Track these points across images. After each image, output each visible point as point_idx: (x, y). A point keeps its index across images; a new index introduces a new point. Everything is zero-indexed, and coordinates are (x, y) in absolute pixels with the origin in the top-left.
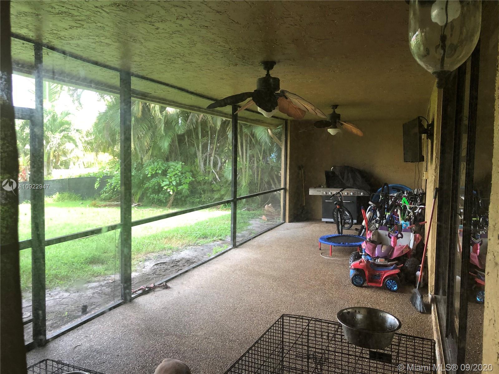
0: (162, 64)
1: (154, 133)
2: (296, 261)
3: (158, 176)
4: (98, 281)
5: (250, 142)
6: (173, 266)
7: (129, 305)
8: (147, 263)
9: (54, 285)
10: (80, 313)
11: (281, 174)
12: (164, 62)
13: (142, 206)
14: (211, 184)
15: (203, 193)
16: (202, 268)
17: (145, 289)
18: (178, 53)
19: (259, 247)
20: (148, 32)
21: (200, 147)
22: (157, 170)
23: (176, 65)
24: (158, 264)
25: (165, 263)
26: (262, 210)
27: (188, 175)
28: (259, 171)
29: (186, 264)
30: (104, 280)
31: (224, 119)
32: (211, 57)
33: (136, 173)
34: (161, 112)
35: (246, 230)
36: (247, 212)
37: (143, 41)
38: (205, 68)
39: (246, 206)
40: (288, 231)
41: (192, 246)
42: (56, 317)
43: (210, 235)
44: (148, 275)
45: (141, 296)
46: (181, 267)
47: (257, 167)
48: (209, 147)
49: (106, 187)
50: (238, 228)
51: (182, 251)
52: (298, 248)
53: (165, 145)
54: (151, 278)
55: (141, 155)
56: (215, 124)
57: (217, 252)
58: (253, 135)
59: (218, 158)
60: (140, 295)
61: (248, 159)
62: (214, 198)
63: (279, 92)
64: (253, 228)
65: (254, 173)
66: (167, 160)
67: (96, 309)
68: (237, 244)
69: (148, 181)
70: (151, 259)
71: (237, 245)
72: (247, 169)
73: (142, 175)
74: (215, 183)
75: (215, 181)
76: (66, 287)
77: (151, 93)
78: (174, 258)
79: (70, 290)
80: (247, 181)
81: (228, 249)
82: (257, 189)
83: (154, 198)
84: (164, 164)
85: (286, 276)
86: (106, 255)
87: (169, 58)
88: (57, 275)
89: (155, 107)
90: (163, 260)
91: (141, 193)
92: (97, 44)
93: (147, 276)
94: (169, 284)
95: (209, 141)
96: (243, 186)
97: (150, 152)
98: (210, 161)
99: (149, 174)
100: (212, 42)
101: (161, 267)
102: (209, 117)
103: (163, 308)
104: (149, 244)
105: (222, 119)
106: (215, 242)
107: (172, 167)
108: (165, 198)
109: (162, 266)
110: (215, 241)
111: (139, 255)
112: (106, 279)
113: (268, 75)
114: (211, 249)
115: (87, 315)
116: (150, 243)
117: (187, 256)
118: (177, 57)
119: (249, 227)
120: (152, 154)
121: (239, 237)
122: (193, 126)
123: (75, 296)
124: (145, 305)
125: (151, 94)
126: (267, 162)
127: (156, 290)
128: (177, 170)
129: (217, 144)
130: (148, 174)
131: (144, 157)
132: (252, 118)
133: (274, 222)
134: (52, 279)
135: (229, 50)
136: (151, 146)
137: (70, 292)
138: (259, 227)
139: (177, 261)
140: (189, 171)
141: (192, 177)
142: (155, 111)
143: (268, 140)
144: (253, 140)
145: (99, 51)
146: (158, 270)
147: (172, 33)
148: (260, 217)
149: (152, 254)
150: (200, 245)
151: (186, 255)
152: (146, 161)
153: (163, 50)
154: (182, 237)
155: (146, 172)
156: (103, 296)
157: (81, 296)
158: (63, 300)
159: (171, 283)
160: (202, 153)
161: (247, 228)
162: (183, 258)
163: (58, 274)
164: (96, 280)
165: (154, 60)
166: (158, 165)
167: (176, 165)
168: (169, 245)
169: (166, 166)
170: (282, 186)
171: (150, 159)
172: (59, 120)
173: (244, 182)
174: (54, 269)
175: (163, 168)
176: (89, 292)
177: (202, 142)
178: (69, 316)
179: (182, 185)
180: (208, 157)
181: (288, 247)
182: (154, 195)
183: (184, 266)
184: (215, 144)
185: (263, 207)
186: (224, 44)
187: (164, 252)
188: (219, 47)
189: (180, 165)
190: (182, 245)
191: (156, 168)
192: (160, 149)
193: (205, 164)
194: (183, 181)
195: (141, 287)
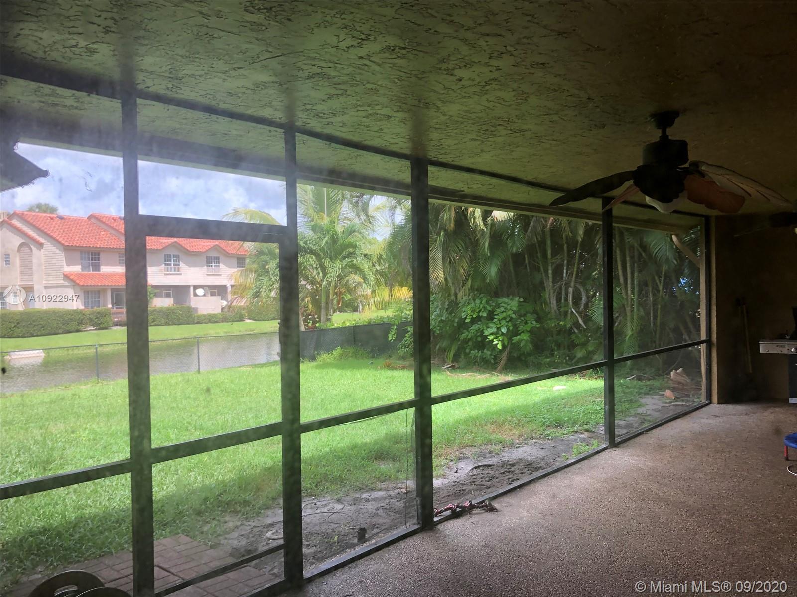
0: (475, 140)
1: (474, 252)
2: (735, 480)
3: (481, 321)
4: (386, 489)
5: (639, 260)
6: (504, 473)
7: (429, 534)
8: (461, 465)
9: (323, 490)
10: (356, 541)
11: (699, 315)
12: (477, 136)
13: (459, 368)
14: (570, 332)
15: (556, 348)
16: (552, 481)
17: (456, 510)
18: (499, 118)
19: (661, 447)
20: (445, 88)
21: (550, 272)
22: (480, 311)
23: (500, 140)
24: (479, 466)
25: (491, 465)
26: (666, 380)
27: (530, 318)
28: (657, 310)
29: (525, 470)
30: (395, 488)
31: (590, 223)
32: (555, 118)
33: (448, 318)
34: (484, 219)
35: (635, 415)
36: (635, 382)
37: (440, 104)
38: (547, 138)
39: (635, 372)
40: (718, 420)
41: (536, 439)
42: (322, 543)
43: (568, 422)
44: (462, 484)
45: (449, 521)
46: (518, 474)
47: (655, 303)
48: (565, 271)
49: (406, 339)
50: (619, 412)
51: (518, 447)
52: (738, 454)
53: (492, 271)
54: (467, 490)
55: (455, 290)
56: (574, 232)
57: (580, 453)
58: (644, 247)
59: (582, 290)
60: (448, 519)
61: (636, 289)
62: (575, 356)
63: (687, 165)
64: (648, 413)
65: (648, 314)
66: (496, 294)
67: (380, 535)
68: (618, 440)
69: (466, 329)
70: (468, 458)
71: (616, 442)
72: (635, 307)
73: (456, 320)
74: (576, 331)
75: (577, 328)
76: (339, 496)
77: (462, 189)
78: (506, 459)
79: (344, 501)
80: (634, 328)
81: (600, 448)
82: (655, 342)
83: (476, 357)
84: (491, 302)
85: (714, 507)
86: (399, 445)
87: (484, 127)
88: (327, 475)
89: (474, 212)
90: (487, 460)
91: (457, 348)
92: (371, 118)
93: (461, 486)
94: (496, 504)
95: (565, 262)
96: (627, 337)
97: (469, 283)
98: (567, 295)
99: (468, 318)
100: (555, 90)
101: (484, 472)
102: (564, 220)
103: (483, 546)
104: (464, 432)
105: (586, 223)
106: (577, 435)
107: (503, 305)
108: (493, 357)
109: (486, 471)
110: (576, 432)
111: (450, 450)
112: (398, 486)
113: (664, 137)
114: (569, 447)
115: (365, 545)
116: (468, 430)
117: (527, 455)
118: (499, 125)
119: (640, 411)
120: (471, 286)
121: (620, 427)
122: (537, 238)
123: (349, 509)
124: (454, 538)
125: (463, 191)
126: (672, 294)
127: (474, 512)
128: (510, 309)
129: (579, 266)
130: (465, 319)
131: (460, 291)
132: (640, 217)
133: (688, 401)
134: (319, 480)
135: (587, 100)
136: (469, 275)
137: (343, 504)
138: (659, 411)
139: (510, 465)
140: (532, 311)
141: (537, 322)
142: (474, 219)
143: (670, 254)
144: (643, 254)
145: (376, 129)
146: (479, 477)
147: (484, 84)
148: (661, 393)
149: (470, 449)
150: (550, 438)
151: (525, 454)
152: (462, 299)
153: (473, 116)
154: (519, 424)
155: (463, 315)
156: (392, 514)
157: (358, 512)
158: (333, 516)
159: (498, 503)
160: (553, 282)
161: (637, 410)
162: (521, 460)
163: (328, 473)
164: (383, 486)
165: (462, 134)
166: (481, 303)
167: (510, 302)
168: (498, 436)
169: (494, 304)
170: (703, 337)
171: (469, 295)
172: (341, 242)
173: (629, 330)
174: (324, 466)
175: (489, 308)
176: (370, 507)
177: (553, 263)
178: (340, 543)
179: (519, 334)
180: (564, 288)
181: (717, 451)
182: (476, 351)
183: (522, 473)
184: (576, 265)
185: (667, 374)
186: (576, 92)
187: (489, 448)
188: (569, 98)
189: (516, 303)
190: (520, 436)
191: (479, 308)
192: (484, 278)
193: (559, 300)
194: (521, 328)
195: (450, 506)
